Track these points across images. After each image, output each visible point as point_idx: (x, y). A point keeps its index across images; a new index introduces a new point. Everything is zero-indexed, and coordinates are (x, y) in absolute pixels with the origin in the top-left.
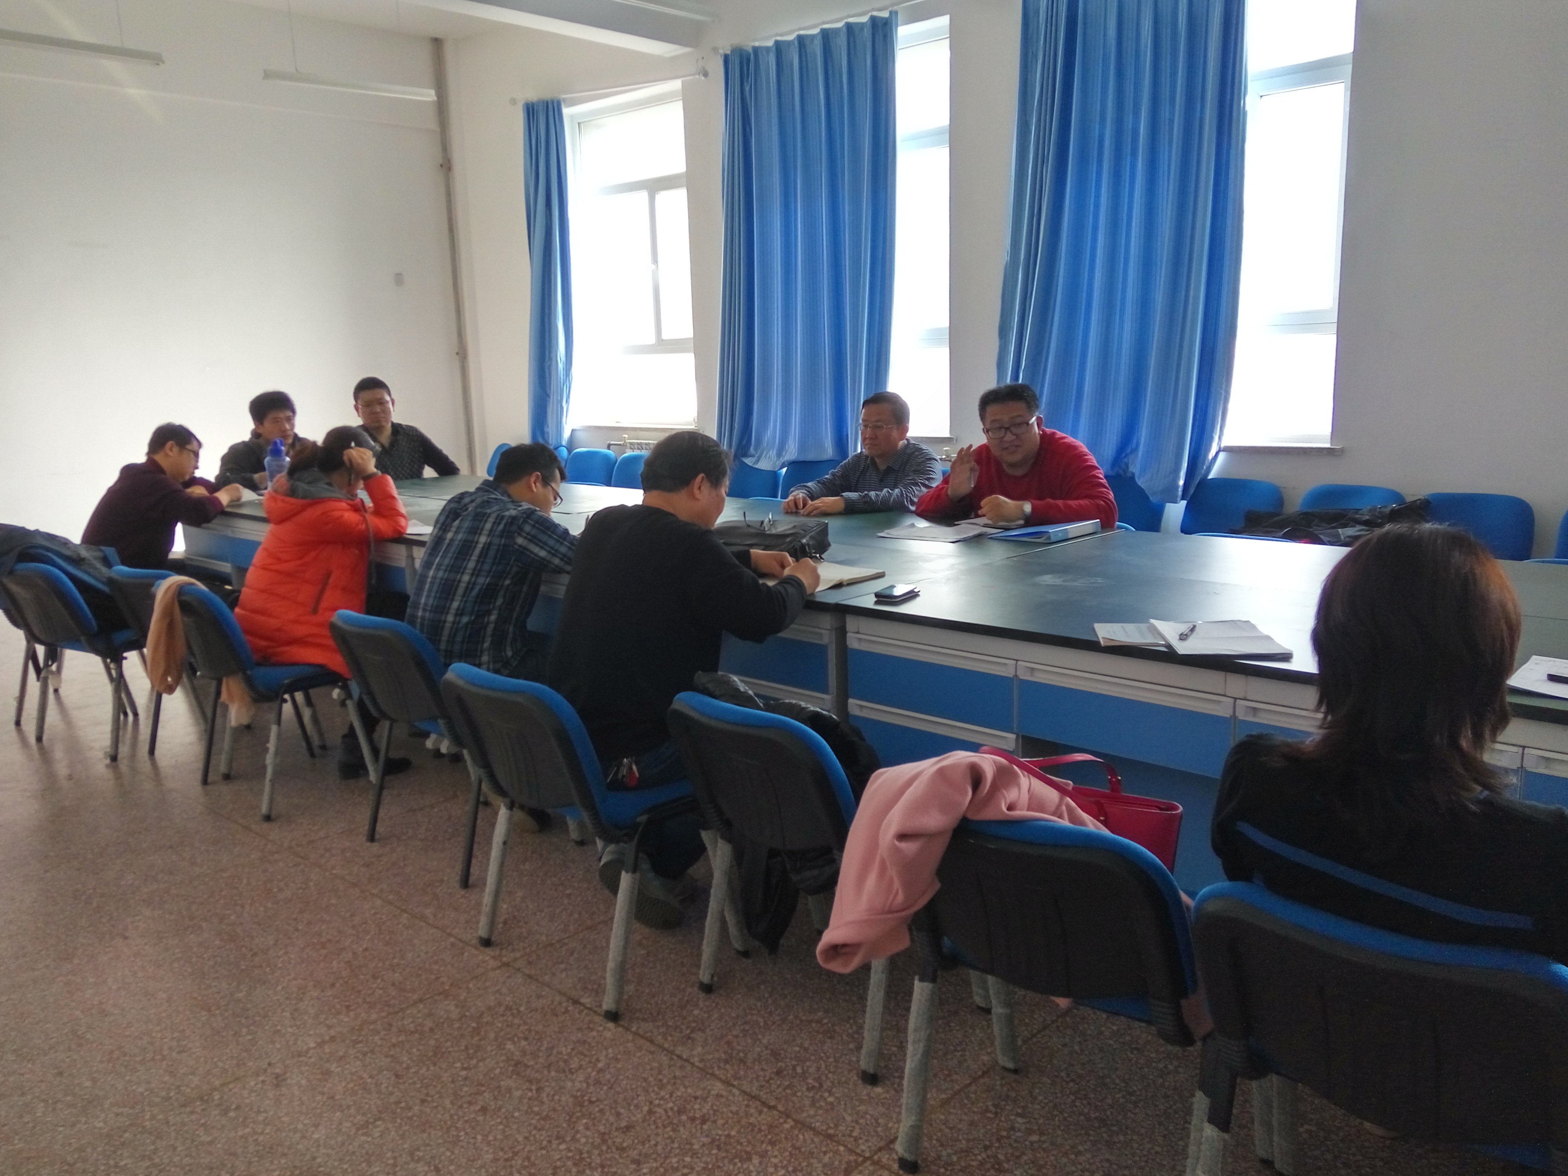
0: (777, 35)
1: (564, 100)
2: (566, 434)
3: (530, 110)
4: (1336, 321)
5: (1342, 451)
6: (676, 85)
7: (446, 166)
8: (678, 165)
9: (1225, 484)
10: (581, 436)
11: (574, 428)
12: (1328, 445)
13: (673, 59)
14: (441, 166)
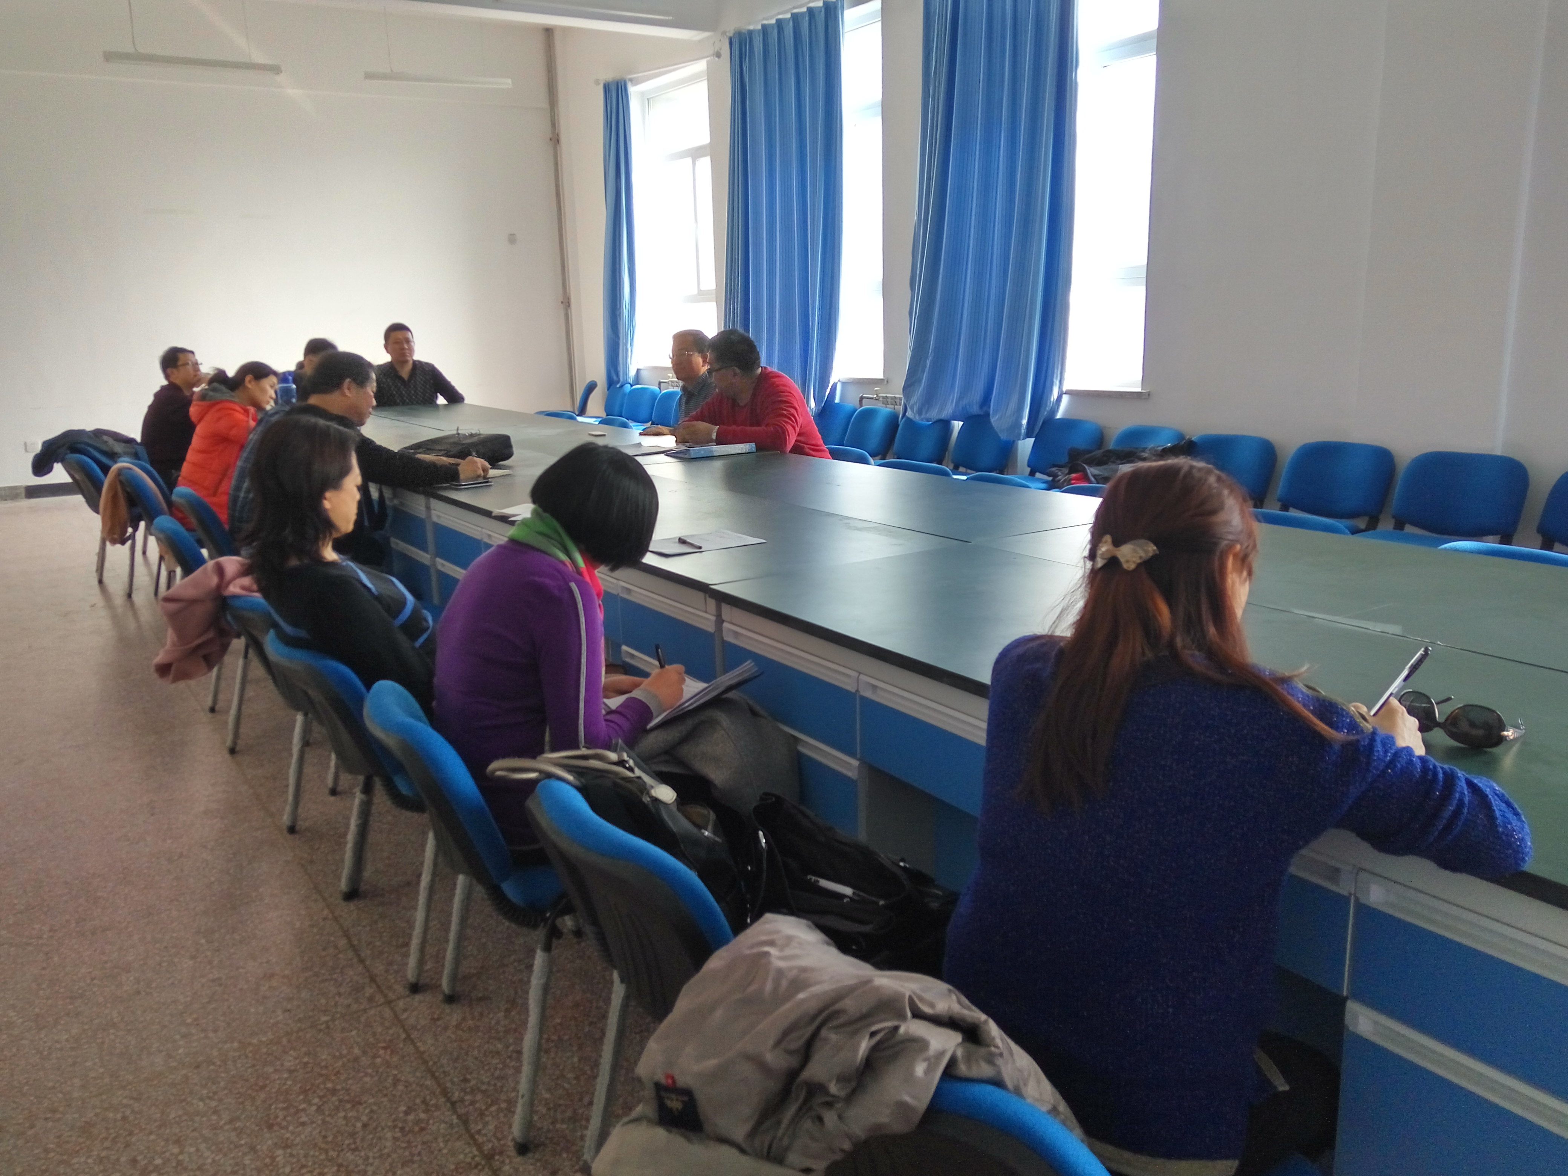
0: (764, 19)
1: (631, 80)
2: (632, 373)
3: (607, 88)
4: (1145, 276)
5: (1149, 394)
6: (701, 66)
7: (555, 140)
8: (703, 137)
9: (1068, 424)
10: (644, 374)
11: (639, 368)
12: (1139, 390)
13: (700, 41)
14: (551, 139)
